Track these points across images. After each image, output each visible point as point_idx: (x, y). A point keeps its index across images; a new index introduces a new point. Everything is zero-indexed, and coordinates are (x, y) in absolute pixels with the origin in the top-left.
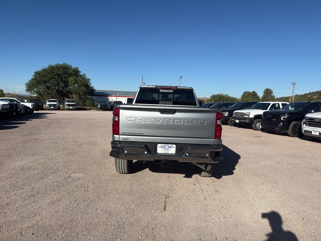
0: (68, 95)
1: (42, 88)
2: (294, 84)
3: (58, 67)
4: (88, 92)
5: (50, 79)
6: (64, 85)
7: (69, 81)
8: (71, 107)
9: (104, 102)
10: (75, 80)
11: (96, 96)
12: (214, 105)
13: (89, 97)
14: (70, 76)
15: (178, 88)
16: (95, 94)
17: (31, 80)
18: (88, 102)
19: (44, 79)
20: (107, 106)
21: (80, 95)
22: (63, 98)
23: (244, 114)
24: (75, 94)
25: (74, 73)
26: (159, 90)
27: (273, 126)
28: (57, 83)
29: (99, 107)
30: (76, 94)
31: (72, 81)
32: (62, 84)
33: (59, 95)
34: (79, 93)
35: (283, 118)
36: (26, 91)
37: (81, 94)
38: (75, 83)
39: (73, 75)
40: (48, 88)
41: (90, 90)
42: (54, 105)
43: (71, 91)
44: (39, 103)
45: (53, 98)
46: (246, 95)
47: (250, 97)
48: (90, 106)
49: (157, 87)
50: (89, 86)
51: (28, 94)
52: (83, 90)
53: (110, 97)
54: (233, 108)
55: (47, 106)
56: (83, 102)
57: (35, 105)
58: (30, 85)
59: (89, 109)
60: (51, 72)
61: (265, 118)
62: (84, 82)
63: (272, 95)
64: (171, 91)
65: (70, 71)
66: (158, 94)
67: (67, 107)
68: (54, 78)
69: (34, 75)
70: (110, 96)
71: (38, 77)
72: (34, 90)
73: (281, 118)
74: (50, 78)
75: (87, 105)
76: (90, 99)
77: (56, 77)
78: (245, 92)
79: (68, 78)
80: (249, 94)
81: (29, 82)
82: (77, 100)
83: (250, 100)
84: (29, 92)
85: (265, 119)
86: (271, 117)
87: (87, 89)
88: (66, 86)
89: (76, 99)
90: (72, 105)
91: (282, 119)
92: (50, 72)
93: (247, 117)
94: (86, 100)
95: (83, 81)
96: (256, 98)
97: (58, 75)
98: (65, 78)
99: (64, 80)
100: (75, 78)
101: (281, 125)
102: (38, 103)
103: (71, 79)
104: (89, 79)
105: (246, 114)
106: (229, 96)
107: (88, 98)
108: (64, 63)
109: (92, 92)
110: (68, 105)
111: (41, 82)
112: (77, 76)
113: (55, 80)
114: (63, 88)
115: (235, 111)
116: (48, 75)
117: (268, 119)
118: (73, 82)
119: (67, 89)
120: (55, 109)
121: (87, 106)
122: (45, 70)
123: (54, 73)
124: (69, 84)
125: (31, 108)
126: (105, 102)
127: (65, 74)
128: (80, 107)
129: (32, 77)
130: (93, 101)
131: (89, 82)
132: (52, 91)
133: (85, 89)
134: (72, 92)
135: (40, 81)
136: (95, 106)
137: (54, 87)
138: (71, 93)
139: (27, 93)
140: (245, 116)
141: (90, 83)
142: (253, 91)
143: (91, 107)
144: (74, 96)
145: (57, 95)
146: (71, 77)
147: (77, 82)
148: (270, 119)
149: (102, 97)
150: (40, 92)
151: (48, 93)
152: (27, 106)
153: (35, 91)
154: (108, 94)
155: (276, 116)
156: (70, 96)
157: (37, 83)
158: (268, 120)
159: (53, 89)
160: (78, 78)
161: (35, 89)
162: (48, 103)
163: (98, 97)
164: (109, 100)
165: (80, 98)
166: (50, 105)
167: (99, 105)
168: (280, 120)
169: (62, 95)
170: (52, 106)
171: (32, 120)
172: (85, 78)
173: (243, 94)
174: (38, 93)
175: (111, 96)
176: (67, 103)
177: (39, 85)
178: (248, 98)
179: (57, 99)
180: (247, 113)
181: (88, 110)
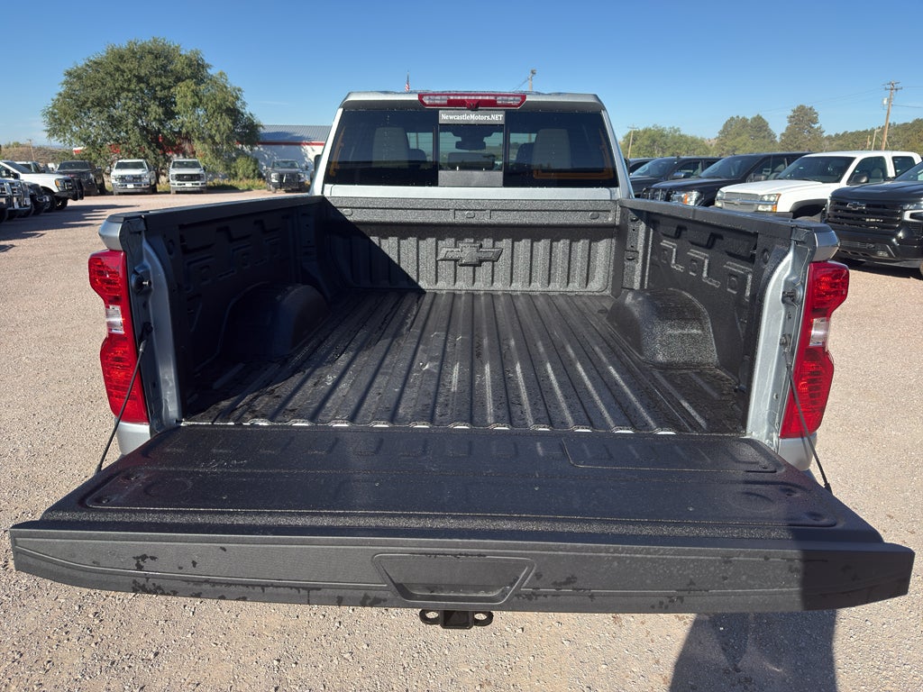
0: (180, 144)
1: (95, 124)
2: (894, 88)
3: (137, 54)
4: (239, 134)
5: (115, 92)
6: (160, 110)
7: (178, 99)
8: (189, 185)
9: (289, 164)
10: (196, 94)
11: (264, 143)
12: (646, 166)
13: (245, 148)
14: (179, 79)
15: (528, 99)
16: (261, 140)
17: (58, 100)
18: (241, 165)
19: (97, 92)
20: (299, 178)
21: (214, 143)
22: (164, 154)
23: (759, 199)
24: (198, 139)
25: (188, 72)
26: (435, 114)
27: (868, 245)
28: (139, 105)
29: (274, 181)
30: (202, 139)
31: (186, 96)
32: (155, 110)
33: (150, 144)
34: (211, 137)
35: (912, 216)
36: (46, 134)
37: (217, 139)
38: (194, 105)
39: (188, 78)
40: (115, 122)
41: (244, 127)
42: (136, 179)
43: (184, 130)
44: (87, 174)
45: (132, 156)
46: (734, 128)
47: (745, 136)
48: (248, 178)
49: (426, 100)
50: (239, 112)
51: (55, 143)
52: (222, 128)
53: (308, 147)
54: (714, 177)
55: (114, 181)
56: (228, 167)
57: (67, 181)
58: (57, 117)
59: (246, 188)
60: (117, 69)
61: (836, 214)
62: (225, 100)
63: (816, 126)
64: (497, 117)
65: (178, 65)
66: (431, 134)
67: (177, 182)
68: (129, 91)
69: (66, 83)
70: (308, 144)
71: (76, 87)
72: (72, 131)
73: (901, 215)
74: (116, 89)
75: (241, 176)
76: (248, 156)
77: (132, 87)
78: (732, 119)
79: (172, 87)
80: (744, 127)
81: (54, 106)
82: (207, 159)
83: (745, 144)
84: (56, 138)
85: (836, 217)
86: (861, 212)
87: (234, 123)
88: (170, 115)
89: (206, 155)
90: (192, 178)
91: (907, 217)
92: (111, 69)
93: (769, 208)
94: (235, 160)
95: (220, 95)
96: (764, 137)
97: (140, 79)
98: (164, 88)
99: (159, 94)
100: (193, 87)
101: (899, 240)
102: (83, 173)
103: (182, 93)
104: (239, 90)
105: (766, 198)
106: (682, 133)
107: (241, 153)
108: (156, 37)
109: (250, 133)
110: (179, 177)
111: (89, 105)
112: (200, 81)
113: (130, 95)
114: (161, 122)
115: (724, 190)
116: (109, 79)
117: (846, 218)
118: (189, 101)
119: (173, 125)
120: (139, 190)
121: (241, 179)
122: (95, 63)
123: (125, 72)
124: (176, 109)
125: (55, 190)
126: (293, 166)
127: (160, 76)
128: (218, 181)
129: (61, 89)
130: (256, 161)
131: (237, 98)
132: (127, 132)
133: (228, 122)
134: (188, 133)
135: (85, 102)
136: (264, 178)
137: (131, 121)
138: (188, 138)
139: (52, 140)
140: (760, 208)
141: (244, 103)
142: (755, 116)
143: (250, 182)
144: (198, 146)
145: (145, 145)
146: (180, 84)
147: (201, 100)
148: (859, 219)
149: (284, 147)
150: (89, 137)
151: (117, 140)
152: (41, 185)
153: (73, 134)
154: (302, 138)
155: (884, 207)
156: (186, 146)
157: (77, 106)
158: (848, 221)
159: (130, 127)
160: (202, 87)
161: (75, 128)
162: (116, 173)
163: (273, 147)
164: (306, 156)
165: (217, 153)
166: (122, 178)
167: (272, 176)
168: (897, 222)
169: (159, 146)
170: (130, 182)
171: (42, 235)
172: (226, 87)
173: (726, 126)
174: (85, 140)
175: (313, 144)
176: (174, 172)
177: (85, 114)
178: (738, 139)
179: (146, 157)
180: (769, 195)
181: (243, 191)
